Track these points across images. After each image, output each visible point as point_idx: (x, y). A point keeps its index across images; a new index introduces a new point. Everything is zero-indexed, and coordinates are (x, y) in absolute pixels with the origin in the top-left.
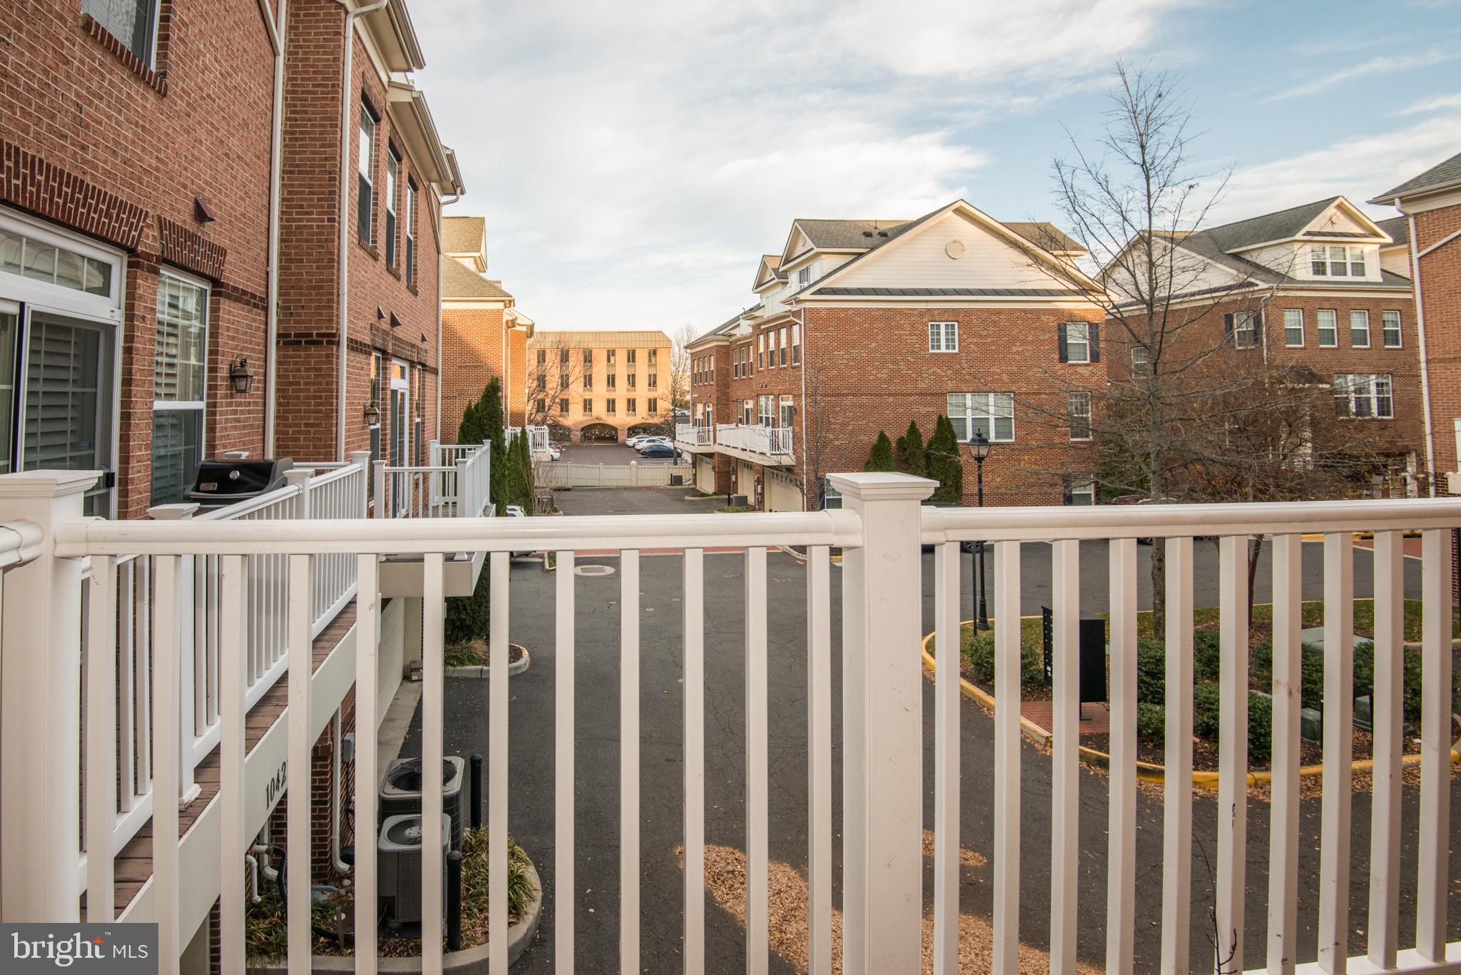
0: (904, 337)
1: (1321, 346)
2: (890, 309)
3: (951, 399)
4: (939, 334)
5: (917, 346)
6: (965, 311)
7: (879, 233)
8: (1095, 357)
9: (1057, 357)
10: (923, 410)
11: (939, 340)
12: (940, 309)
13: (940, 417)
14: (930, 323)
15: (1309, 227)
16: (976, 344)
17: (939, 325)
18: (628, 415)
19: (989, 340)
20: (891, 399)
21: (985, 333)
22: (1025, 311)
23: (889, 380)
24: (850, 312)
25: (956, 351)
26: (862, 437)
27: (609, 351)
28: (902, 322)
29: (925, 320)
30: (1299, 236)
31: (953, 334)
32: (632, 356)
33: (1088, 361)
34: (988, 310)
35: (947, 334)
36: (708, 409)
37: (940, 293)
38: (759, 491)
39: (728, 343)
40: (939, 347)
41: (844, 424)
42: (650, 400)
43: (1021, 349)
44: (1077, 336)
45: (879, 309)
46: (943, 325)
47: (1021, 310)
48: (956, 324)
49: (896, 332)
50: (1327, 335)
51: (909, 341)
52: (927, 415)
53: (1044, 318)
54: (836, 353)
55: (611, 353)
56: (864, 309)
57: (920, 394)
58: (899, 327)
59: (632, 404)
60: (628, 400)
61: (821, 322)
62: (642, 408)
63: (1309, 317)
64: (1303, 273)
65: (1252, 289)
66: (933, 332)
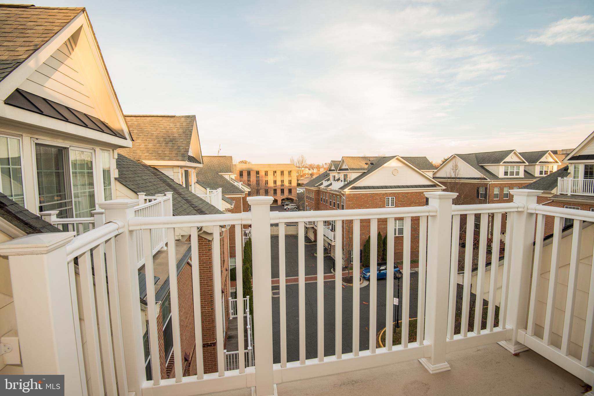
0: (378, 203)
1: (504, 199)
2: (373, 193)
4: (389, 201)
5: (382, 205)
6: (398, 193)
7: (371, 163)
11: (389, 203)
12: (389, 193)
16: (400, 204)
17: (389, 198)
18: (281, 195)
19: (405, 203)
21: (403, 200)
22: (416, 193)
24: (361, 195)
25: (394, 207)
28: (377, 197)
29: (385, 197)
31: (393, 201)
32: (282, 173)
34: (405, 192)
35: (391, 201)
37: (390, 188)
38: (329, 247)
39: (318, 189)
40: (389, 206)
42: (289, 189)
43: (414, 205)
45: (370, 193)
46: (390, 198)
48: (395, 198)
49: (375, 201)
50: (507, 196)
53: (422, 195)
55: (275, 172)
56: (366, 194)
58: (376, 199)
59: (282, 191)
60: (281, 189)
61: (351, 198)
62: (286, 192)
63: (502, 190)
64: (501, 175)
65: (486, 180)
66: (387, 201)
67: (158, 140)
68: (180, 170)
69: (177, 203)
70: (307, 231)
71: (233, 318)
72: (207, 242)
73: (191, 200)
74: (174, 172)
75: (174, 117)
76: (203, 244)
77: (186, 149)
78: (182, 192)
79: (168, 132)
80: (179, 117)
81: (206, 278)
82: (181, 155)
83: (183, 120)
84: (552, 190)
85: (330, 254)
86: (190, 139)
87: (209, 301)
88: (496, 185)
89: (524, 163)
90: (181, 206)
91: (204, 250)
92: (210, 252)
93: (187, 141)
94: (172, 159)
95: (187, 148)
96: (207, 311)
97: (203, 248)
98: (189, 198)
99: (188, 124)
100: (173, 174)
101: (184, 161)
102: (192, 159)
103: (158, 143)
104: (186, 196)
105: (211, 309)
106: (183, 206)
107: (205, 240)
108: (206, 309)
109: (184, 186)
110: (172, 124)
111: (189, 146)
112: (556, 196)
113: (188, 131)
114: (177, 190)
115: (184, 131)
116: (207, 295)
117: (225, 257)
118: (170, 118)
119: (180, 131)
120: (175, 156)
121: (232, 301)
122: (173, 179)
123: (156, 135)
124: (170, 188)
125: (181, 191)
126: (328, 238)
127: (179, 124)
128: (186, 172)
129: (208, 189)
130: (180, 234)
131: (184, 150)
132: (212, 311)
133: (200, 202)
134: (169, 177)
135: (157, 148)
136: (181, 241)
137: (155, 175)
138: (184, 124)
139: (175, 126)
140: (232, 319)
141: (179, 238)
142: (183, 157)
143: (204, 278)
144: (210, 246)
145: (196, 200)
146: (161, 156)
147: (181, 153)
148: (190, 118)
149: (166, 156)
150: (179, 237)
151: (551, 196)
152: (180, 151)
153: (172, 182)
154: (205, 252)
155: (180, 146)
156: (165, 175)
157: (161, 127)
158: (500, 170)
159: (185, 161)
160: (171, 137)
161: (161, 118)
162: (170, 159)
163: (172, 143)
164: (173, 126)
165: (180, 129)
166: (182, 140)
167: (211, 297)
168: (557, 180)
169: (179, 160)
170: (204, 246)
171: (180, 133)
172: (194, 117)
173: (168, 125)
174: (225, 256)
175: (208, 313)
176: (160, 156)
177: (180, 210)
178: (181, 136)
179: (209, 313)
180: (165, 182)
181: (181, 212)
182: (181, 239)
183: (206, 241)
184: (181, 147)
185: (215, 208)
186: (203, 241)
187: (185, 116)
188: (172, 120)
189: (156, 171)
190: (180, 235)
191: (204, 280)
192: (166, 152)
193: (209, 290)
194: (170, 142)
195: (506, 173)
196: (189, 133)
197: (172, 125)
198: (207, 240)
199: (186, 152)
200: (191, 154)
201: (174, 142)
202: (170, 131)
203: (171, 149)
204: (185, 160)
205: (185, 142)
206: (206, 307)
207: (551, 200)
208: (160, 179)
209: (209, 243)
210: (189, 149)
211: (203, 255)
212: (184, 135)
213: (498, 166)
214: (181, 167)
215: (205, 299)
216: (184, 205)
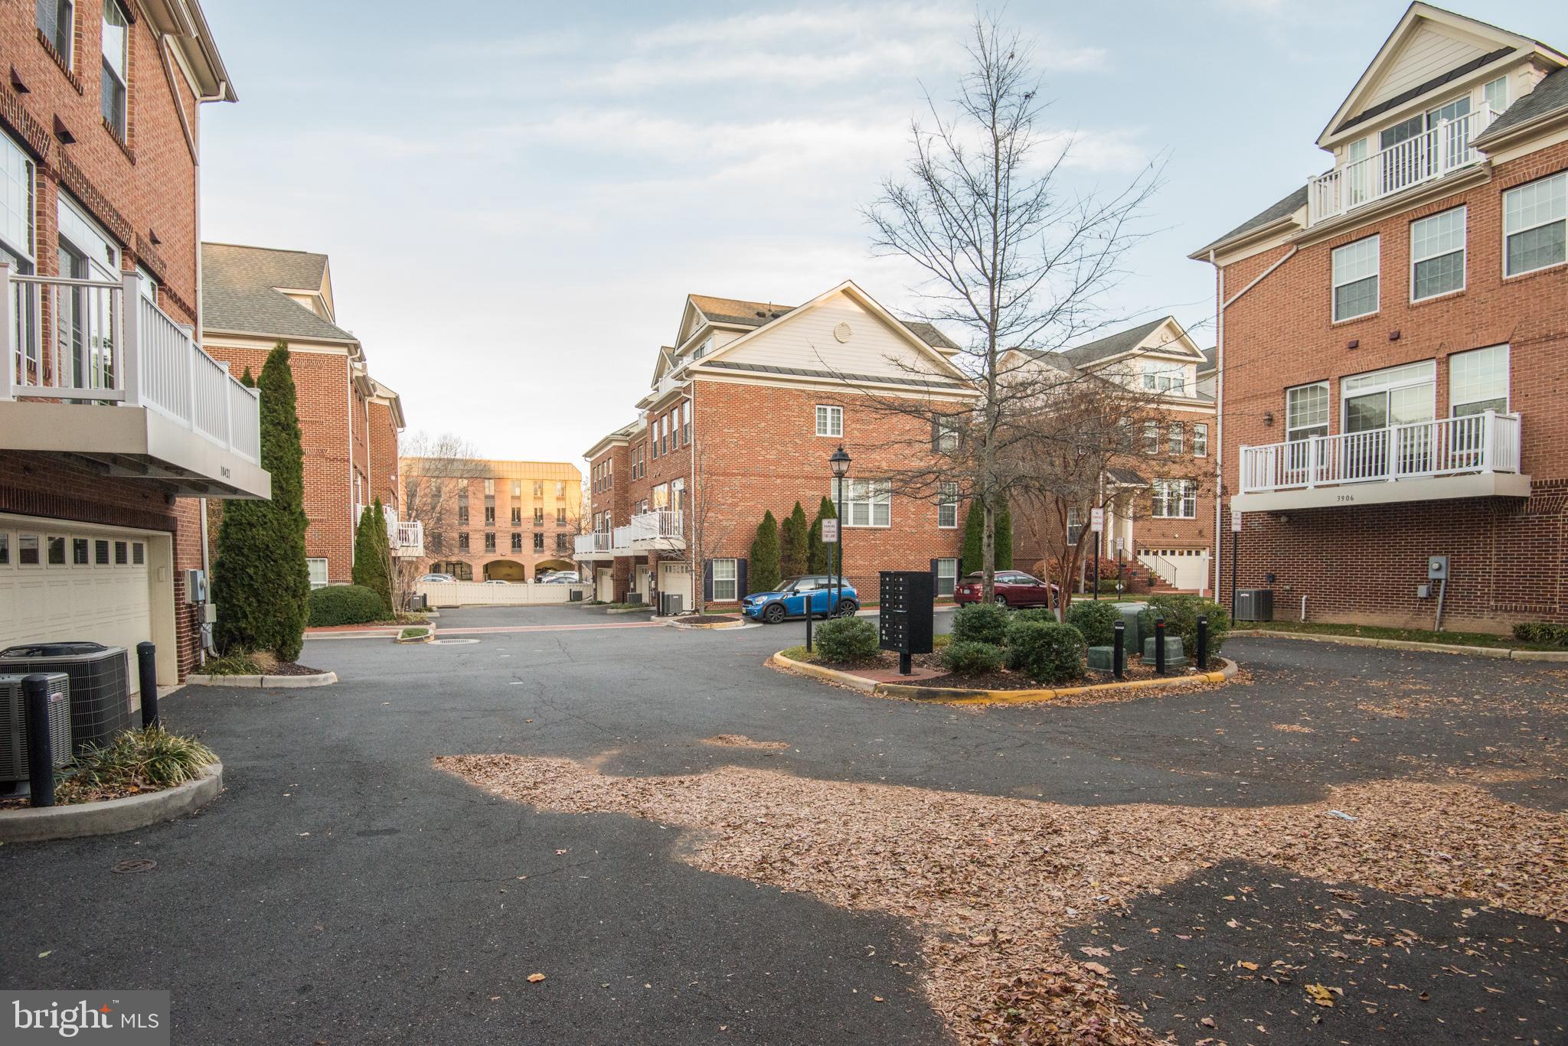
0: (793, 419)
2: (779, 389)
3: (835, 485)
4: (825, 418)
5: (805, 428)
6: (850, 395)
7: (772, 315)
8: (961, 447)
10: (808, 493)
11: (825, 424)
12: (827, 392)
13: (824, 498)
14: (817, 406)
15: (1142, 344)
16: (859, 429)
17: (825, 409)
18: (535, 551)
19: (871, 427)
20: (779, 481)
21: (868, 418)
22: (905, 400)
23: (777, 462)
24: (741, 389)
25: (841, 436)
26: (750, 519)
28: (791, 403)
29: (813, 402)
30: (1135, 350)
31: (838, 419)
32: (538, 489)
33: (955, 450)
34: (871, 396)
35: (833, 418)
36: (607, 517)
37: (828, 375)
38: (653, 586)
39: (626, 444)
40: (825, 431)
41: (735, 505)
43: (898, 435)
45: (769, 388)
46: (829, 409)
47: (901, 398)
48: (841, 409)
49: (786, 413)
51: (797, 423)
52: (813, 498)
54: (726, 430)
56: (755, 387)
57: (806, 477)
58: (787, 408)
59: (539, 540)
60: (536, 535)
61: (711, 397)
62: (549, 542)
66: (819, 417)
126: (645, 540)
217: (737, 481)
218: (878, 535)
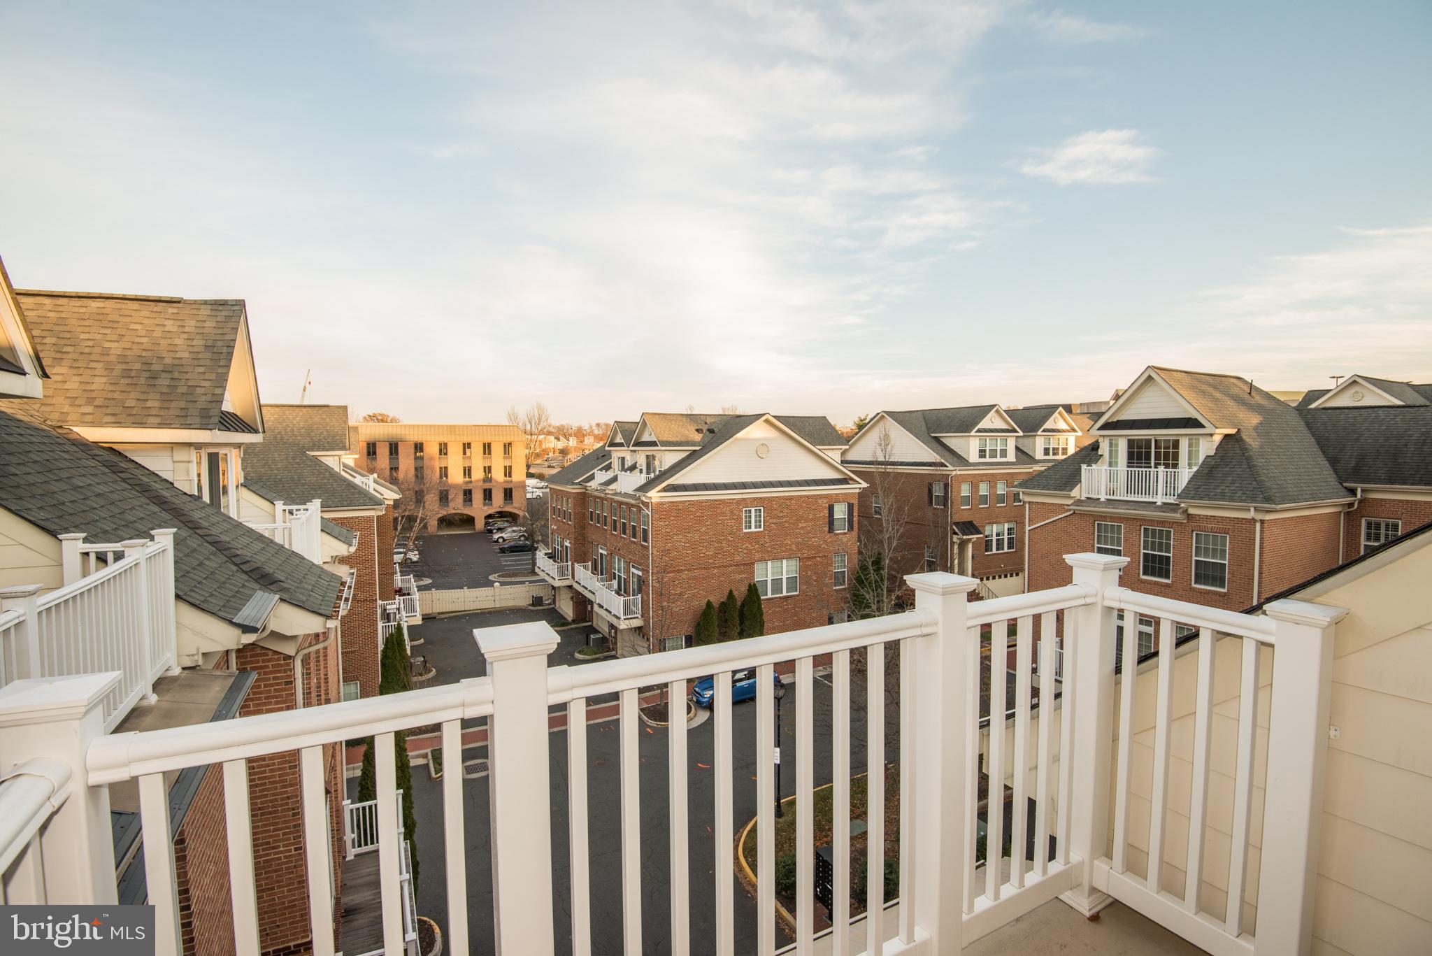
0: (726, 522)
1: (980, 506)
2: (716, 500)
3: (758, 567)
4: (750, 517)
5: (735, 528)
6: (769, 498)
7: (708, 430)
8: (851, 527)
9: (827, 529)
10: (738, 577)
11: (750, 522)
12: (751, 498)
13: (750, 582)
14: (744, 510)
15: (979, 426)
16: (775, 524)
17: (750, 511)
18: (485, 505)
19: (784, 520)
20: (716, 571)
21: (782, 514)
22: (808, 496)
23: (714, 556)
24: (687, 504)
25: (762, 529)
26: (694, 603)
27: (464, 444)
28: (725, 509)
29: (741, 507)
30: (973, 433)
31: (760, 516)
32: (487, 448)
33: (846, 531)
34: (784, 497)
35: (756, 516)
37: (753, 487)
38: (613, 634)
39: (584, 491)
40: (750, 527)
41: (681, 594)
42: (506, 490)
43: (804, 525)
44: (840, 512)
45: (708, 501)
46: (753, 510)
47: (806, 496)
48: (762, 509)
49: (720, 518)
50: (984, 499)
51: (729, 524)
52: (741, 581)
53: (820, 501)
54: (676, 536)
55: (467, 446)
57: (736, 566)
58: (722, 514)
59: (488, 495)
60: (485, 490)
61: (664, 513)
62: (498, 498)
63: (975, 487)
64: (973, 457)
65: (945, 468)
66: (746, 516)
67: (125, 367)
68: (193, 455)
69: (187, 555)
70: (554, 596)
71: (356, 856)
72: (282, 662)
73: (229, 543)
74: (174, 462)
75: (179, 302)
76: (267, 667)
77: (213, 394)
78: (200, 518)
79: (159, 344)
80: (195, 302)
81: (280, 763)
82: (197, 412)
83: (205, 311)
84: (1071, 490)
85: (613, 650)
86: (228, 366)
87: (287, 828)
88: (964, 479)
89: (1015, 431)
90: (199, 563)
91: (272, 685)
92: (291, 689)
93: (219, 371)
94: (171, 424)
95: (218, 391)
96: (282, 855)
97: (269, 679)
98: (224, 538)
99: (220, 325)
100: (171, 466)
101: (209, 431)
102: (231, 422)
103: (123, 377)
104: (215, 531)
105: (296, 849)
106: (207, 562)
107: (276, 657)
108: (281, 852)
109: (206, 498)
110: (171, 322)
111: (224, 388)
112: (1079, 502)
113: (220, 344)
114: (184, 515)
115: (210, 343)
116: (283, 811)
117: (330, 691)
118: (164, 304)
119: (195, 343)
120: (178, 416)
121: (352, 811)
122: (171, 480)
123: (119, 353)
124: (164, 510)
125: (196, 515)
126: (610, 613)
127: (193, 323)
128: (213, 460)
129: (280, 505)
130: (198, 649)
131: (209, 398)
132: (300, 854)
133: (258, 546)
134: (157, 475)
135: (121, 391)
136: (202, 670)
137: (114, 473)
138: (207, 324)
139: (181, 330)
140: (352, 858)
141: (197, 661)
142: (206, 417)
143: (274, 764)
144: (289, 673)
145: (244, 540)
146: (135, 415)
147: (198, 405)
148: (228, 307)
149: (149, 415)
150: (196, 657)
151: (1070, 502)
152: (195, 402)
153: (169, 491)
154: (275, 689)
155: (196, 386)
156: (147, 469)
157: (137, 330)
158: (969, 447)
159: (211, 429)
160: (168, 361)
161: (135, 305)
162: (162, 425)
163: (170, 376)
164: (175, 329)
165: (197, 337)
166: (202, 370)
167: (294, 815)
168: (1079, 470)
169: (191, 427)
170: (272, 672)
171: (195, 349)
172: (241, 304)
173: (157, 325)
174: (329, 688)
175: (286, 863)
176: (129, 415)
177: (196, 577)
178: (200, 356)
179: (291, 862)
180: (144, 490)
181: (200, 582)
182: (200, 663)
183: (278, 659)
184: (198, 389)
185: (304, 558)
186: (269, 661)
187: (213, 302)
188: (171, 310)
189: (115, 459)
190: (197, 654)
191: (272, 771)
192: (149, 404)
193: (288, 798)
194: (164, 375)
195: (982, 453)
196: (224, 350)
197: (171, 325)
198: (282, 656)
199: (213, 405)
200: (227, 406)
201: (176, 375)
202: (162, 342)
203: (168, 393)
204: (210, 427)
205: (213, 377)
206: (281, 844)
207: (1070, 510)
208: (130, 482)
209: (288, 664)
210: (223, 394)
211: (267, 698)
212: (209, 355)
213: (967, 438)
214: (198, 446)
215: (277, 823)
216: (208, 559)
217: (685, 575)
218: (789, 601)
